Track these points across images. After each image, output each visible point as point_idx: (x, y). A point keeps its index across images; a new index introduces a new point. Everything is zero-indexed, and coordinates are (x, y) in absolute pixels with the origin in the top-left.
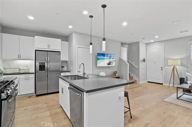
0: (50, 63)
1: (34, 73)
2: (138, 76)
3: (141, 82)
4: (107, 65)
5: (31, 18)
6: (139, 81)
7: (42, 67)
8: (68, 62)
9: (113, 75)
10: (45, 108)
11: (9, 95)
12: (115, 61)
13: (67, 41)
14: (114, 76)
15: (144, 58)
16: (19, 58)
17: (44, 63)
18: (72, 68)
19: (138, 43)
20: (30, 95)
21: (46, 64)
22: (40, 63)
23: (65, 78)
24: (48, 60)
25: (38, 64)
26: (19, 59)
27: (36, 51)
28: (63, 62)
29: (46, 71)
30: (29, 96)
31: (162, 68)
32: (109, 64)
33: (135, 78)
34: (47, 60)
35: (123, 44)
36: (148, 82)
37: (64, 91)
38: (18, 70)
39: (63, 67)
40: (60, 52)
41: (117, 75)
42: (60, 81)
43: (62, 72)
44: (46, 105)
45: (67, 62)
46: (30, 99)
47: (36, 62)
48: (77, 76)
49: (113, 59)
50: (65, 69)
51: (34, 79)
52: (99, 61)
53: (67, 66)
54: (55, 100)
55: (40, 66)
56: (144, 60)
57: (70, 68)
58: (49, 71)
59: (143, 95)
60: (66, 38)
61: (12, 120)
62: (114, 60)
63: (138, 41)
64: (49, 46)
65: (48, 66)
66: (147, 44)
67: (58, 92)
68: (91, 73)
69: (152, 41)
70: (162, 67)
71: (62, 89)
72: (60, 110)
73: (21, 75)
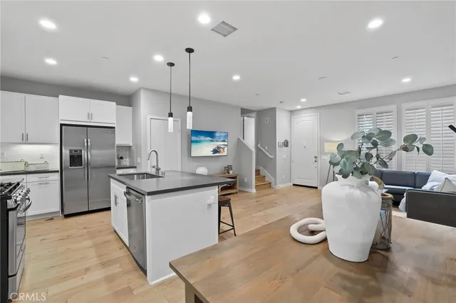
0: (93, 152)
1: (58, 171)
2: (274, 174)
3: (280, 186)
4: (211, 154)
5: (51, 61)
6: (276, 184)
7: (76, 159)
8: (133, 148)
9: (225, 174)
10: (83, 235)
11: (18, 204)
12: (227, 145)
13: (130, 105)
14: (227, 175)
15: (286, 140)
16: (25, 140)
17: (81, 151)
18: (139, 161)
19: (274, 110)
20: (50, 216)
21: (84, 153)
22: (71, 151)
23: (122, 179)
24: (89, 144)
25: (66, 153)
26: (24, 142)
27: (63, 127)
28: (120, 147)
29: (84, 167)
30: (50, 218)
31: (316, 157)
32: (215, 151)
33: (269, 178)
34: (86, 144)
35: (245, 112)
36: (294, 185)
37: (118, 201)
38: (23, 166)
39: (122, 158)
40: (114, 128)
41: (231, 172)
42: (111, 183)
43: (118, 168)
44: (85, 231)
45: (129, 147)
46: (50, 223)
47: (63, 148)
48: (147, 174)
49: (224, 141)
50: (126, 162)
51: (59, 182)
52: (194, 146)
53: (131, 157)
54: (103, 222)
55: (72, 157)
56: (286, 144)
57: (137, 160)
58: (91, 168)
59: (273, 207)
60: (126, 99)
61: (23, 248)
62: (226, 143)
63: (273, 106)
64: (90, 116)
65: (89, 156)
66: (292, 112)
67: (109, 209)
68: (179, 169)
69: (299, 107)
70: (316, 155)
71: (116, 197)
72: (112, 237)
73: (29, 176)
